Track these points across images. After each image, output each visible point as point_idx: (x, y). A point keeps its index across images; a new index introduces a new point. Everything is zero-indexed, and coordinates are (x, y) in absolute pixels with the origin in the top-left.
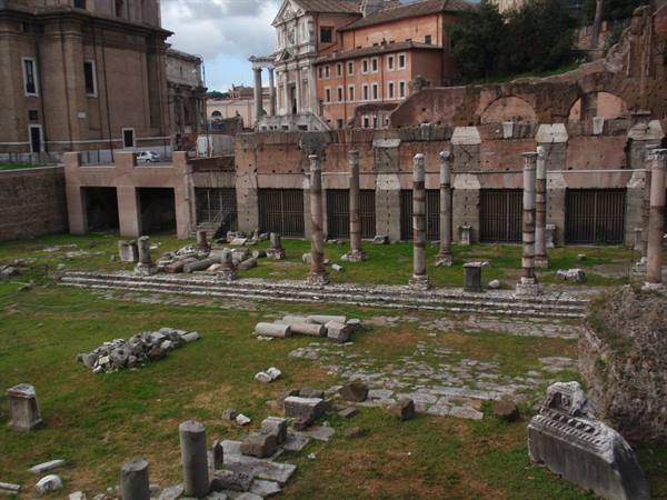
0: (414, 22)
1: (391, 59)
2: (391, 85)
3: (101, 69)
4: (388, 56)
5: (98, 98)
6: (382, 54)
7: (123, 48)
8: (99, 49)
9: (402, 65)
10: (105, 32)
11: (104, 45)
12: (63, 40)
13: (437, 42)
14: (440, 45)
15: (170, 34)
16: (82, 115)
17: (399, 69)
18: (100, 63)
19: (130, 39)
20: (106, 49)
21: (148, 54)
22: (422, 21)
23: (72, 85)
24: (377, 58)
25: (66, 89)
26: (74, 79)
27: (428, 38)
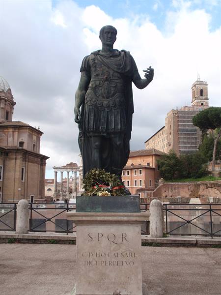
0: (142, 158)
1: (135, 171)
2: (136, 181)
3: (27, 171)
4: (134, 170)
5: (25, 182)
6: (132, 169)
7: (34, 163)
8: (27, 163)
9: (141, 173)
10: (30, 157)
11: (29, 162)
12: (16, 159)
13: (152, 165)
14: (154, 167)
15: (48, 158)
16: (20, 189)
17: (139, 175)
18: (27, 169)
19: (36, 159)
20: (29, 163)
21: (41, 165)
22: (146, 157)
23: (17, 177)
24: (129, 170)
25: (15, 178)
26: (18, 174)
27: (148, 164)
